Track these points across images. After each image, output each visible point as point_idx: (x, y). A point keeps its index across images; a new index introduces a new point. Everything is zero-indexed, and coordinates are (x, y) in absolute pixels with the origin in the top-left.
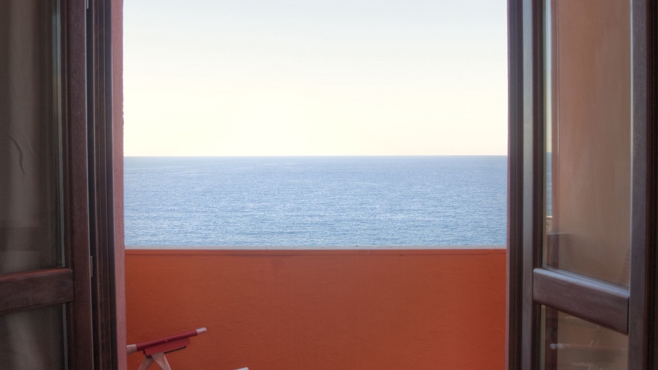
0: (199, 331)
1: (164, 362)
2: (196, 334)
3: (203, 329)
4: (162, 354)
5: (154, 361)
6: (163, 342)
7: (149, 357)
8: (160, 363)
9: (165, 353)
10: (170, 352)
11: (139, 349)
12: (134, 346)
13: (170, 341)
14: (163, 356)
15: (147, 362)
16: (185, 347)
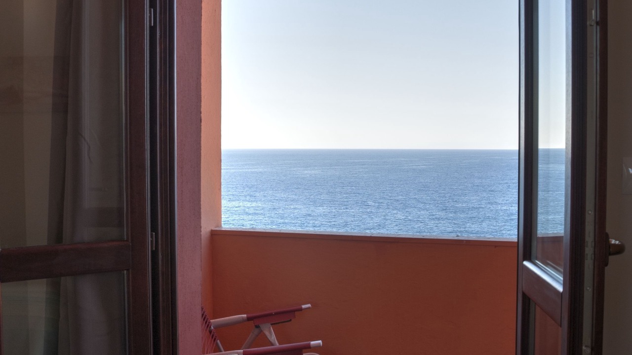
0: (304, 306)
1: (270, 332)
2: (301, 310)
3: (309, 305)
4: (269, 325)
5: (262, 331)
6: (270, 315)
7: (257, 327)
8: (267, 333)
9: (272, 324)
10: (277, 323)
11: (249, 319)
12: (245, 316)
13: (276, 314)
14: (270, 327)
15: (256, 331)
16: (291, 320)
